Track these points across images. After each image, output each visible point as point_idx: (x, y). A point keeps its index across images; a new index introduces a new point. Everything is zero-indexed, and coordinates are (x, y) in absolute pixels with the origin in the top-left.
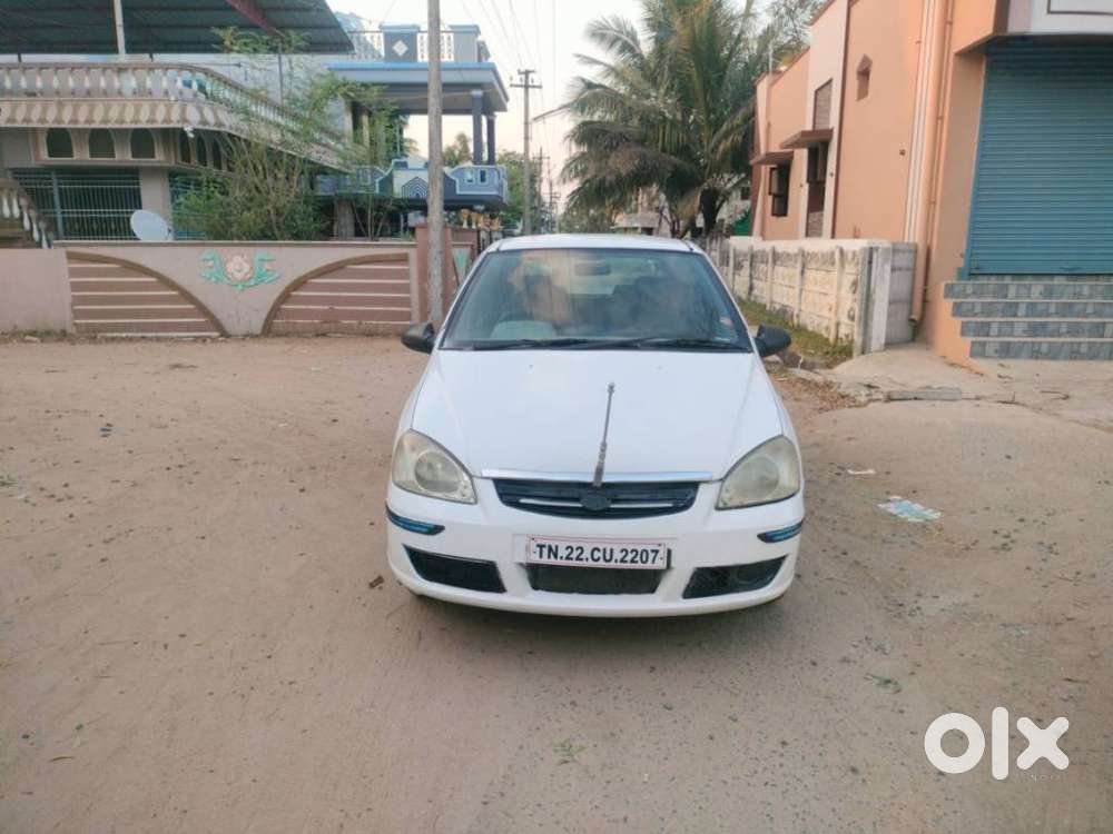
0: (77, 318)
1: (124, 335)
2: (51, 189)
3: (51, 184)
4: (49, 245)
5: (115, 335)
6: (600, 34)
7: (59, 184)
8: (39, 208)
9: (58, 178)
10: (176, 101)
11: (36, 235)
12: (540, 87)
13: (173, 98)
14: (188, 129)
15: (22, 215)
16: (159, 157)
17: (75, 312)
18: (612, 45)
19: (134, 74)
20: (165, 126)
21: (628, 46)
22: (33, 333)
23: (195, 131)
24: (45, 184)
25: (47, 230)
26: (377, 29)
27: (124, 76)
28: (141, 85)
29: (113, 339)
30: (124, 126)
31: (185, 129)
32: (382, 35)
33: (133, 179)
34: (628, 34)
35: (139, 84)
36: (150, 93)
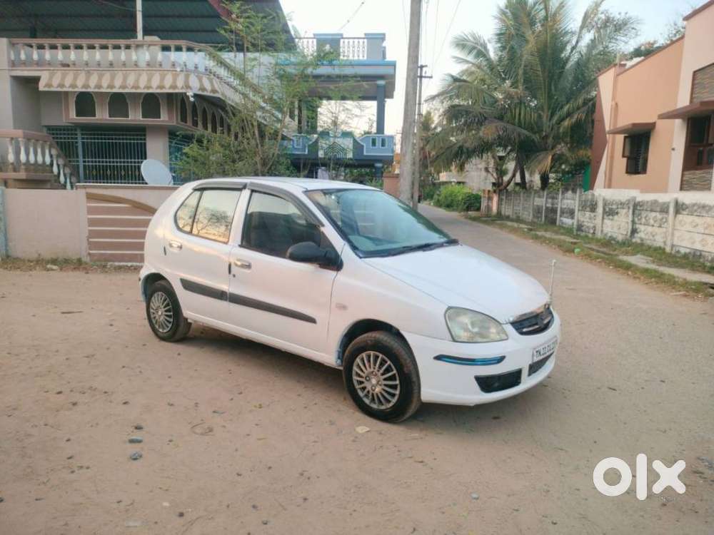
0: (90, 249)
1: (129, 264)
2: (77, 143)
3: (76, 138)
4: (72, 187)
5: (122, 264)
6: (461, 44)
7: (83, 139)
8: (66, 156)
9: (82, 134)
10: (182, 71)
11: (62, 179)
12: (431, 77)
13: (178, 69)
14: (190, 94)
15: (52, 161)
16: (165, 118)
17: (90, 243)
18: (470, 52)
19: (148, 50)
20: (171, 91)
21: (482, 53)
22: (54, 262)
23: (196, 96)
24: (72, 138)
25: (71, 174)
26: (312, 36)
27: (140, 51)
28: (153, 58)
29: (120, 267)
30: (139, 91)
31: (188, 94)
32: (315, 40)
33: (141, 135)
34: (481, 45)
35: (151, 58)
36: (161, 65)
